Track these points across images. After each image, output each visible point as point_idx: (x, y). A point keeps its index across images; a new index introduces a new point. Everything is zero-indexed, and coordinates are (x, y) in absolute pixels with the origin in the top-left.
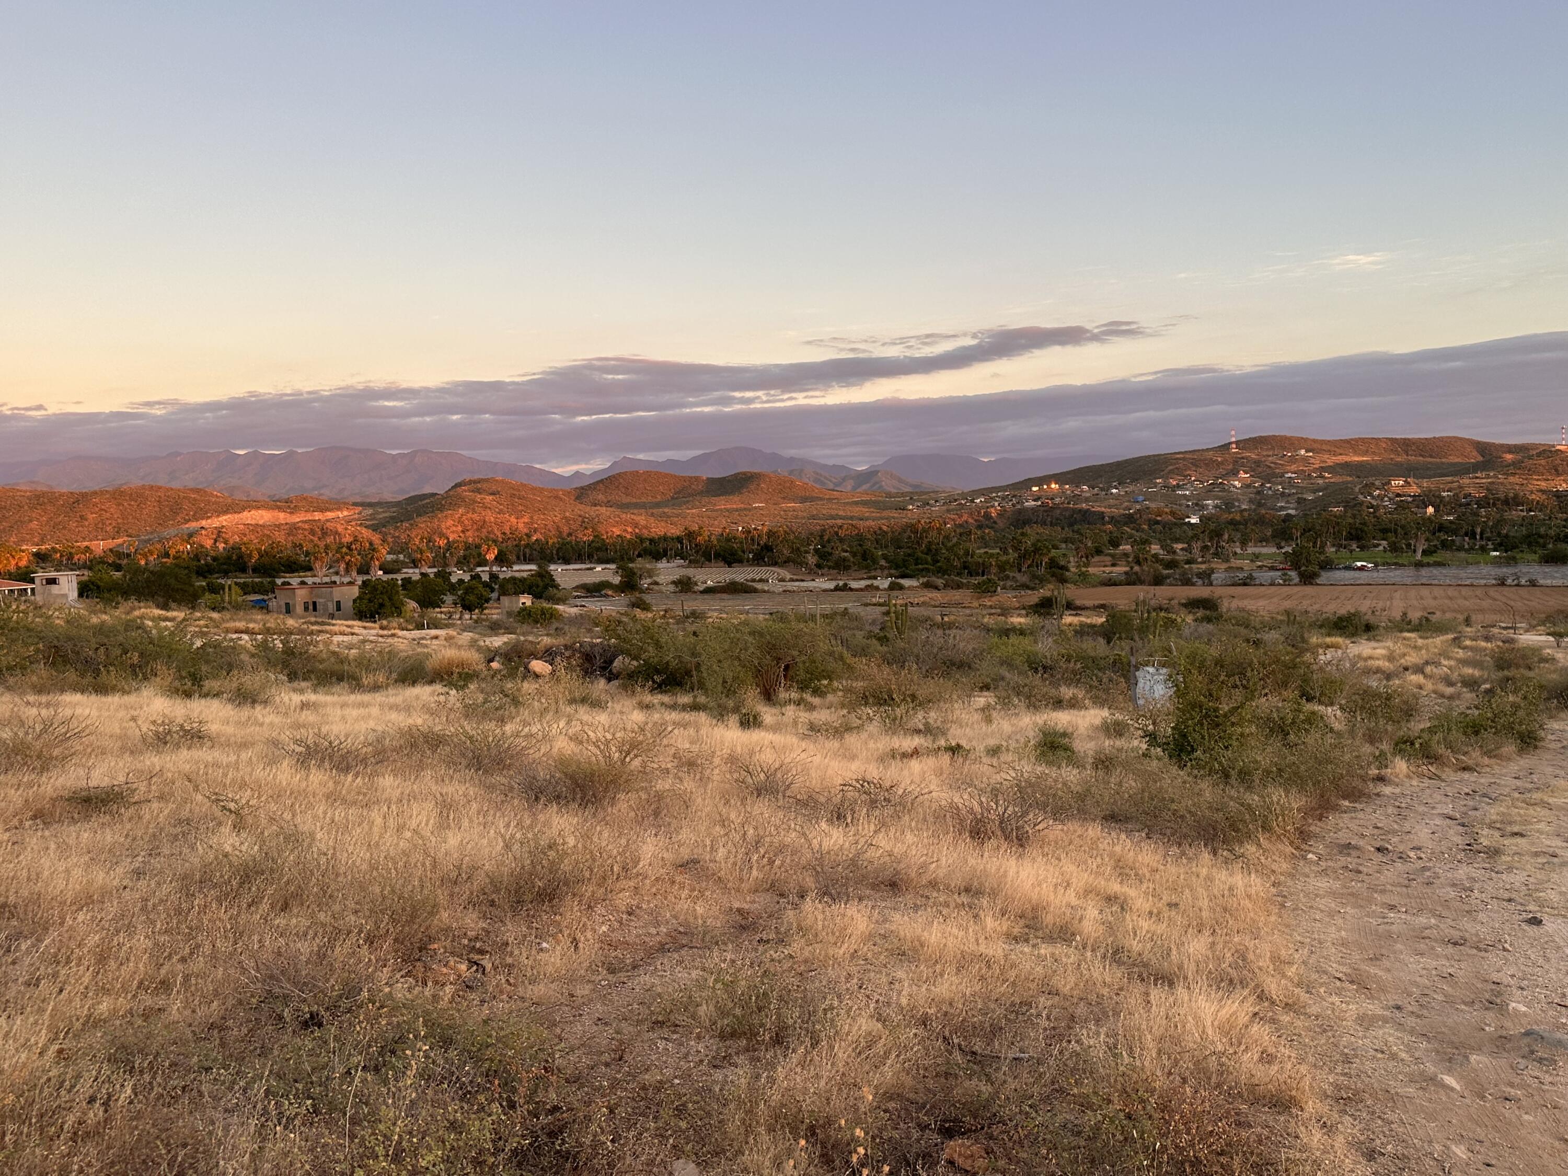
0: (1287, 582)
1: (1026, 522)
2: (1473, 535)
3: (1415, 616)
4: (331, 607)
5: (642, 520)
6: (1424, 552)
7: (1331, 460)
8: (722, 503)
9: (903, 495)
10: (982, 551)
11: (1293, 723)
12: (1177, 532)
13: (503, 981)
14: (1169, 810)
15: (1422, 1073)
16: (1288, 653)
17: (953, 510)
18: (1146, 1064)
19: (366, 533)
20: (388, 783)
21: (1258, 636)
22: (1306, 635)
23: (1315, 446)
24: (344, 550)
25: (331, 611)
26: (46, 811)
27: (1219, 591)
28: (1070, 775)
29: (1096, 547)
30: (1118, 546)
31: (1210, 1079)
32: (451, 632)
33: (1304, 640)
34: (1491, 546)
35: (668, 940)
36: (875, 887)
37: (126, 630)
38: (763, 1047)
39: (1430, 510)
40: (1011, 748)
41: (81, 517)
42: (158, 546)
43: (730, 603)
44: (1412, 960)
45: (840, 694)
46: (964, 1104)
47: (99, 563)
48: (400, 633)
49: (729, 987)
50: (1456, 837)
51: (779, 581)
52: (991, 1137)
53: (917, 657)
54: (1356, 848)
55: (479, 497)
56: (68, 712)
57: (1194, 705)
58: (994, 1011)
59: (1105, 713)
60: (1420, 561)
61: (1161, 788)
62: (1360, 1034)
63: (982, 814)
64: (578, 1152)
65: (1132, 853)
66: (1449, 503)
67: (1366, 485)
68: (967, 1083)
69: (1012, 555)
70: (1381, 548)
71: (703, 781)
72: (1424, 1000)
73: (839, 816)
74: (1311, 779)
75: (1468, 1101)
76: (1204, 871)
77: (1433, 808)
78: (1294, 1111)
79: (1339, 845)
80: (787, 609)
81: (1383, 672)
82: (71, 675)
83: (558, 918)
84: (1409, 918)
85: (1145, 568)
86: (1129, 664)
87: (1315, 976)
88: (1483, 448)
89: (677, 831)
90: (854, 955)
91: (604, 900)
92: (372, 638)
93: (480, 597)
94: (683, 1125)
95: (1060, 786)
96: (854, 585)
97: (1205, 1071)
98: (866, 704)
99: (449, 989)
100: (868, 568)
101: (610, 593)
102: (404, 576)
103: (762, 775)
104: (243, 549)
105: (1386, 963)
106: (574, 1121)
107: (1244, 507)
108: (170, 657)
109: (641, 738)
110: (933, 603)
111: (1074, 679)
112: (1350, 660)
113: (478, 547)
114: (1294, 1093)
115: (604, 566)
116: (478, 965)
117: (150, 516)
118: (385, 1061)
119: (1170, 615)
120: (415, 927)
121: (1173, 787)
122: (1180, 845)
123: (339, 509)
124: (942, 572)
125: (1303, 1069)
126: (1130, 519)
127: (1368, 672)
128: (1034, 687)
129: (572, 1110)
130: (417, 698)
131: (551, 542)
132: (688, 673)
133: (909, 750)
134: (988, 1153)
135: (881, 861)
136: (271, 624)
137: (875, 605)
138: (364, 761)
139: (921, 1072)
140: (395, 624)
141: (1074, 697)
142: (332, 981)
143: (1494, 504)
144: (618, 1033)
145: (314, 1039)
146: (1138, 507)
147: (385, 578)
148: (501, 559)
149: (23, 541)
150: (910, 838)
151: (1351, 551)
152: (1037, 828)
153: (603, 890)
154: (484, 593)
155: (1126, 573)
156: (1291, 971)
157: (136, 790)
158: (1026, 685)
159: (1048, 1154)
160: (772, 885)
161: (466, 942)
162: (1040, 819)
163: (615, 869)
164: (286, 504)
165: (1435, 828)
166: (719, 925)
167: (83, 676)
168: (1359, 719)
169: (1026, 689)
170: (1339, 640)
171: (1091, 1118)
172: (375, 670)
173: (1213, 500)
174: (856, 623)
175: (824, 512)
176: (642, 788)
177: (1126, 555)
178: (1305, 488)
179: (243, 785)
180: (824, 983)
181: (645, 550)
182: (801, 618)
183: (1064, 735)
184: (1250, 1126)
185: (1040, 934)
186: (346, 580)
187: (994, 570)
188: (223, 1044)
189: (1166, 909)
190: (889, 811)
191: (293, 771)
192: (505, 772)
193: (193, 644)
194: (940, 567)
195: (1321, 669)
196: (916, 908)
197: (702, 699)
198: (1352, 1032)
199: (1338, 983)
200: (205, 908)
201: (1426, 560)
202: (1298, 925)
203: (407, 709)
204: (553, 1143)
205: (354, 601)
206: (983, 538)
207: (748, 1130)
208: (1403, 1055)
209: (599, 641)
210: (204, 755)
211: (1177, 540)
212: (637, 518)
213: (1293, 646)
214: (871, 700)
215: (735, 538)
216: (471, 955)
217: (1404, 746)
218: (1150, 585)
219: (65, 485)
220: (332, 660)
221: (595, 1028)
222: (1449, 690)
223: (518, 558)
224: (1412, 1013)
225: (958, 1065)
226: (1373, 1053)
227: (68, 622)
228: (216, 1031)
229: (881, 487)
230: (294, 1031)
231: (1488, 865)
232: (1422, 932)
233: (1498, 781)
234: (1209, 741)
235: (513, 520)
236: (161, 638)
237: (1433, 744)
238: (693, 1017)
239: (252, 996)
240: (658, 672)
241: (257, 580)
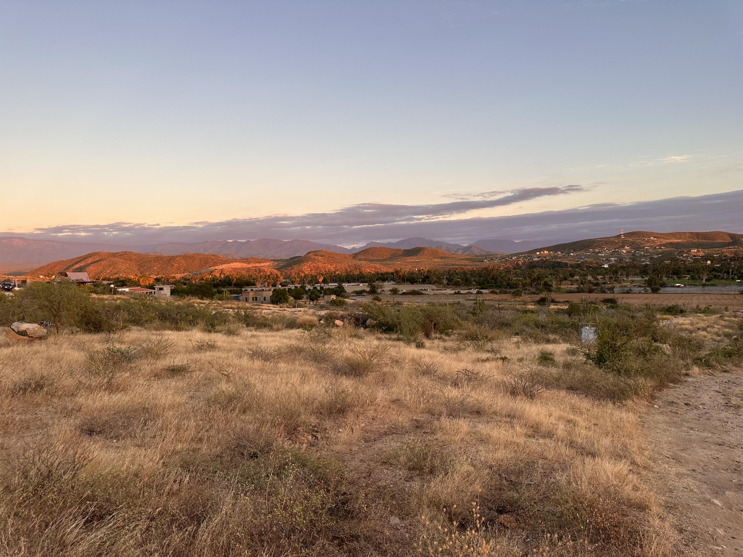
0: (646, 292)
1: (534, 267)
2: (728, 273)
3: (702, 307)
4: (262, 299)
5: (378, 266)
6: (706, 280)
7: (665, 241)
8: (410, 259)
9: (482, 256)
10: (515, 278)
11: (648, 351)
12: (599, 271)
13: (325, 443)
14: (595, 385)
15: (704, 498)
16: (646, 322)
17: (503, 262)
18: (583, 488)
19: (275, 271)
20: (282, 365)
21: (634, 315)
22: (655, 314)
23: (658, 235)
24: (267, 277)
25: (262, 301)
26: (159, 374)
27: (617, 296)
28: (554, 370)
29: (564, 277)
30: (574, 277)
31: (611, 496)
32: (306, 309)
33: (653, 316)
34: (736, 278)
35: (388, 430)
36: (471, 413)
37: (188, 307)
38: (426, 475)
39: (709, 262)
40: (528, 359)
41: (172, 265)
42: (200, 276)
43: (412, 298)
44: (700, 451)
45: (457, 335)
46: (507, 501)
47: (178, 282)
48: (287, 309)
49: (412, 450)
50: (721, 400)
51: (432, 290)
52: (518, 515)
53: (488, 321)
54: (676, 403)
55: (316, 257)
56: (166, 337)
57: (606, 343)
58: (519, 464)
59: (568, 345)
60: (705, 284)
61: (592, 376)
62: (677, 480)
63: (515, 385)
64: (353, 511)
65: (579, 403)
66: (717, 259)
67: (680, 252)
68: (508, 493)
69: (528, 280)
70: (687, 278)
71: (402, 368)
72: (705, 468)
73: (455, 384)
74: (656, 374)
75: (724, 511)
76: (609, 411)
77: (711, 387)
78: (647, 511)
79: (668, 402)
80: (435, 301)
81: (688, 330)
82: (168, 324)
83: (346, 420)
84: (699, 433)
85: (585, 286)
86: (578, 326)
87: (657, 456)
88: (732, 236)
89: (392, 388)
90: (462, 440)
91: (363, 414)
92: (277, 311)
93: (316, 296)
94: (394, 502)
95: (549, 375)
96: (462, 292)
97: (609, 492)
98: (467, 340)
99: (305, 445)
100: (468, 285)
101: (365, 294)
102: (289, 287)
103: (425, 367)
104: (231, 277)
105: (689, 452)
106: (352, 498)
107: (627, 261)
108: (203, 317)
109: (377, 351)
110: (495, 299)
111: (555, 331)
112: (674, 325)
113: (316, 276)
114: (647, 503)
115: (363, 284)
116: (315, 437)
117: (197, 265)
118: (280, 472)
119: (596, 305)
120: (292, 421)
121: (597, 376)
122: (599, 400)
123: (266, 262)
124: (499, 287)
125: (652, 493)
126: (578, 266)
127: (681, 330)
128: (537, 334)
129: (351, 494)
130: (293, 334)
131: (343, 274)
132: (396, 326)
133: (485, 359)
134: (517, 521)
135: (474, 402)
136: (240, 306)
137: (471, 300)
138: (274, 357)
139: (489, 487)
140: (285, 306)
141: (555, 339)
142: (262, 441)
143: (737, 260)
144: (369, 465)
145: (255, 462)
146: (582, 261)
147: (282, 288)
148: (325, 281)
149: (151, 274)
150: (485, 394)
151: (674, 279)
152: (539, 391)
153: (363, 409)
154: (318, 294)
155: (577, 288)
156: (646, 453)
157: (191, 366)
158: (534, 333)
159: (542, 522)
160: (429, 411)
161: (311, 427)
162: (540, 388)
163: (367, 401)
164: (247, 261)
165: (711, 396)
166: (408, 425)
167: (172, 324)
168: (677, 349)
169: (534, 335)
170: (669, 317)
171: (559, 509)
172: (278, 323)
173: (614, 258)
174: (463, 307)
175: (450, 263)
176: (378, 371)
177: (577, 280)
178: (653, 253)
179: (229, 365)
180: (450, 450)
181: (379, 278)
182: (441, 305)
183: (551, 354)
184: (628, 516)
185: (540, 434)
186: (268, 289)
187: (521, 286)
188: (221, 463)
189: (593, 426)
190: (476, 383)
191: (248, 361)
192: (326, 363)
193: (212, 313)
194: (498, 285)
195: (661, 329)
196: (488, 422)
197: (401, 336)
198: (673, 480)
199: (667, 459)
200: (215, 412)
201: (707, 283)
202: (650, 434)
203: (290, 338)
204: (344, 507)
205: (271, 297)
206: (516, 273)
207: (420, 506)
208: (696, 490)
209: (361, 313)
210: (216, 354)
211: (599, 274)
212: (376, 265)
213: (649, 319)
214: (469, 338)
215: (414, 273)
216: (313, 433)
217: (697, 361)
218: (587, 293)
219: (166, 253)
220: (262, 319)
221: (360, 463)
222: (718, 338)
223: (331, 281)
224: (700, 473)
225: (505, 485)
226: (683, 489)
227: (167, 304)
228: (219, 458)
229: (473, 252)
230: (247, 459)
231: (734, 412)
232: (705, 439)
233: (740, 377)
234: (612, 358)
235: (329, 266)
236: (200, 310)
237: (711, 360)
238: (398, 461)
239: (232, 445)
240: (384, 325)
241: (235, 289)
